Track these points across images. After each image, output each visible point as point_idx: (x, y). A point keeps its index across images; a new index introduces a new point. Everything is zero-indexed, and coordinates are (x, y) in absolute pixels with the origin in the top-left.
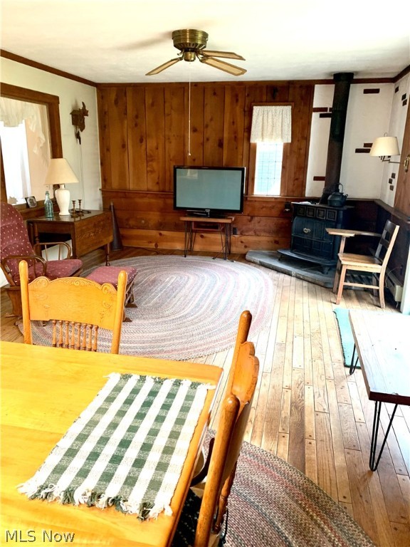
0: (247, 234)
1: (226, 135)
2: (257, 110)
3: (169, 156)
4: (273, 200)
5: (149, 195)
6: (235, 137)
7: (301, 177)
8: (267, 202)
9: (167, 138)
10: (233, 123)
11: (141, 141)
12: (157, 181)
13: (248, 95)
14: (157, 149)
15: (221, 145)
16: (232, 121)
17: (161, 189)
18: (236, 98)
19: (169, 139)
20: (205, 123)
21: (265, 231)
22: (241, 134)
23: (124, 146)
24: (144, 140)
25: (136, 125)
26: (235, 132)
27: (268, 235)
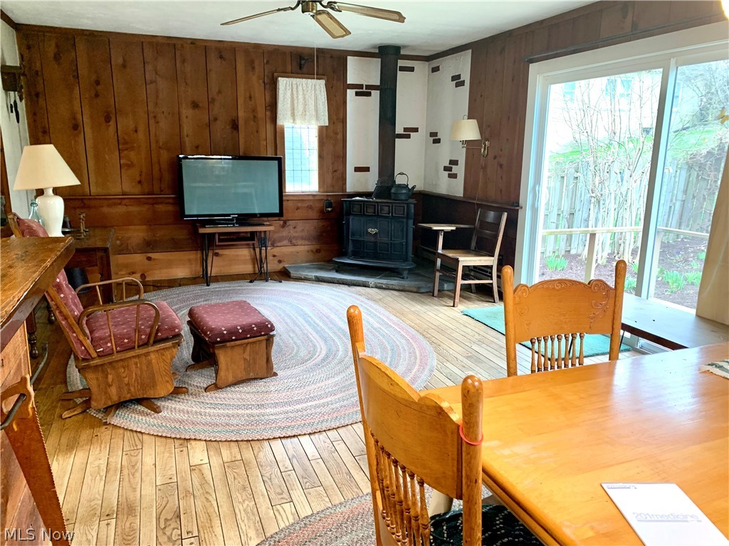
0: (279, 244)
1: (241, 114)
2: (283, 83)
3: (157, 142)
4: (311, 198)
5: (124, 202)
6: (255, 117)
7: (341, 168)
8: (303, 201)
9: (151, 115)
10: (250, 97)
11: (108, 119)
12: (138, 179)
13: (268, 62)
14: (136, 131)
15: (235, 126)
16: (248, 95)
17: (146, 191)
18: (251, 65)
19: (155, 117)
20: (210, 96)
21: (302, 238)
22: (262, 113)
23: (76, 127)
24: (113, 119)
25: (97, 95)
26: (254, 110)
27: (306, 242)
